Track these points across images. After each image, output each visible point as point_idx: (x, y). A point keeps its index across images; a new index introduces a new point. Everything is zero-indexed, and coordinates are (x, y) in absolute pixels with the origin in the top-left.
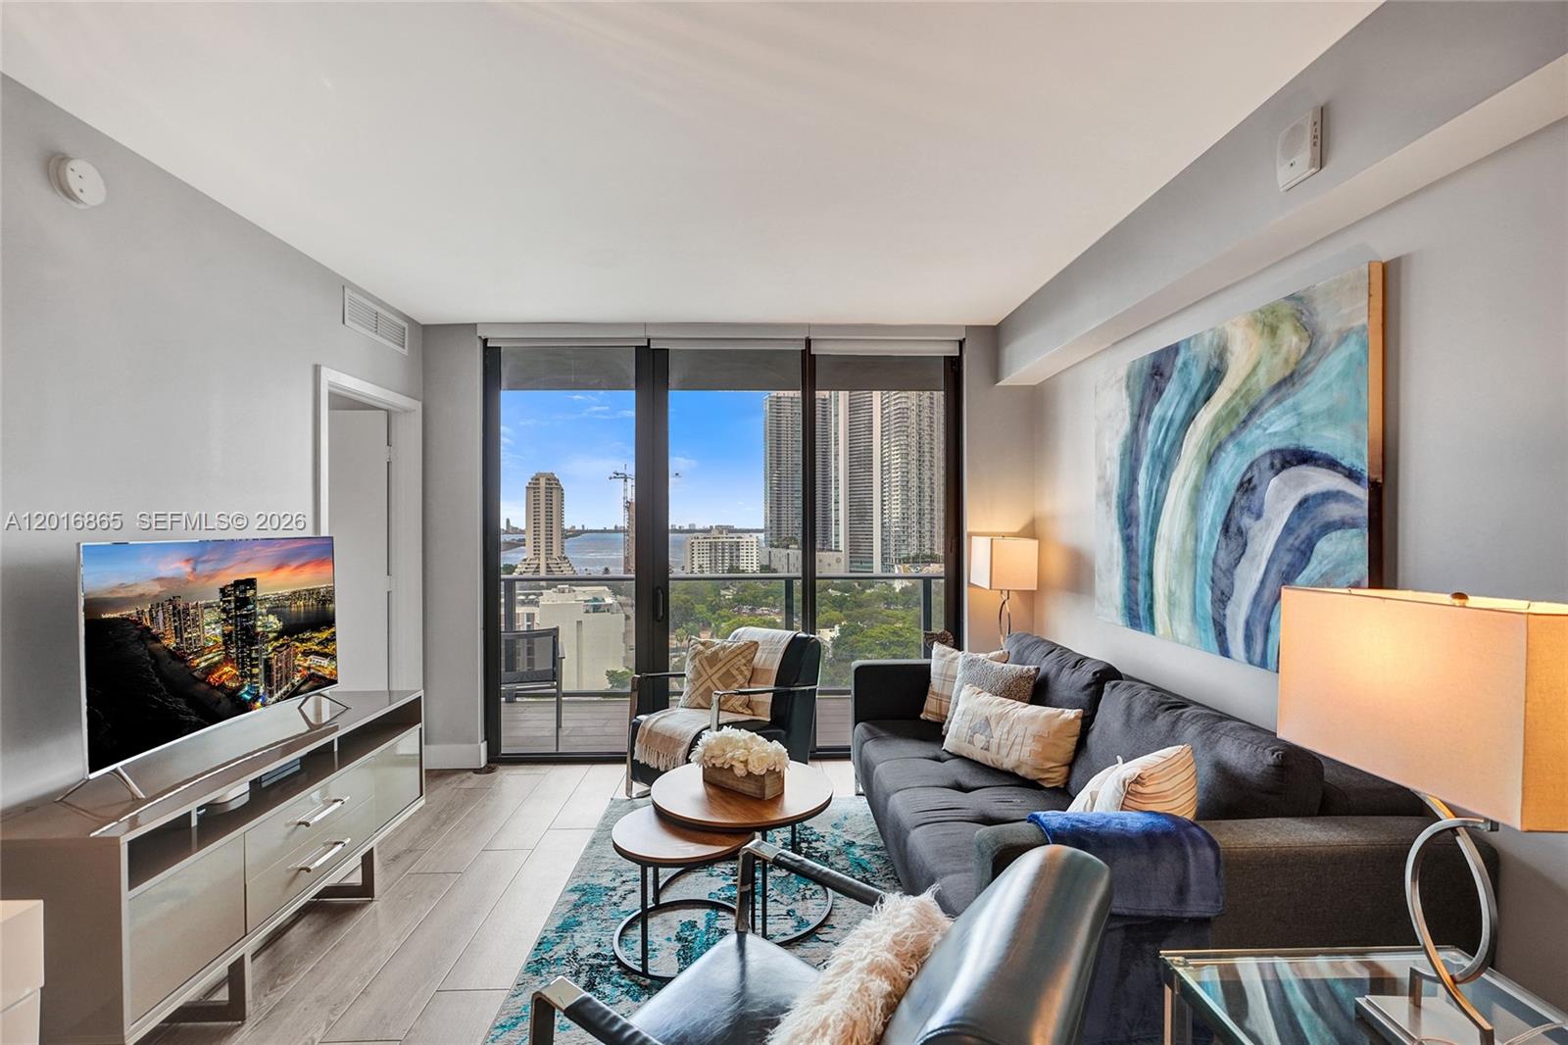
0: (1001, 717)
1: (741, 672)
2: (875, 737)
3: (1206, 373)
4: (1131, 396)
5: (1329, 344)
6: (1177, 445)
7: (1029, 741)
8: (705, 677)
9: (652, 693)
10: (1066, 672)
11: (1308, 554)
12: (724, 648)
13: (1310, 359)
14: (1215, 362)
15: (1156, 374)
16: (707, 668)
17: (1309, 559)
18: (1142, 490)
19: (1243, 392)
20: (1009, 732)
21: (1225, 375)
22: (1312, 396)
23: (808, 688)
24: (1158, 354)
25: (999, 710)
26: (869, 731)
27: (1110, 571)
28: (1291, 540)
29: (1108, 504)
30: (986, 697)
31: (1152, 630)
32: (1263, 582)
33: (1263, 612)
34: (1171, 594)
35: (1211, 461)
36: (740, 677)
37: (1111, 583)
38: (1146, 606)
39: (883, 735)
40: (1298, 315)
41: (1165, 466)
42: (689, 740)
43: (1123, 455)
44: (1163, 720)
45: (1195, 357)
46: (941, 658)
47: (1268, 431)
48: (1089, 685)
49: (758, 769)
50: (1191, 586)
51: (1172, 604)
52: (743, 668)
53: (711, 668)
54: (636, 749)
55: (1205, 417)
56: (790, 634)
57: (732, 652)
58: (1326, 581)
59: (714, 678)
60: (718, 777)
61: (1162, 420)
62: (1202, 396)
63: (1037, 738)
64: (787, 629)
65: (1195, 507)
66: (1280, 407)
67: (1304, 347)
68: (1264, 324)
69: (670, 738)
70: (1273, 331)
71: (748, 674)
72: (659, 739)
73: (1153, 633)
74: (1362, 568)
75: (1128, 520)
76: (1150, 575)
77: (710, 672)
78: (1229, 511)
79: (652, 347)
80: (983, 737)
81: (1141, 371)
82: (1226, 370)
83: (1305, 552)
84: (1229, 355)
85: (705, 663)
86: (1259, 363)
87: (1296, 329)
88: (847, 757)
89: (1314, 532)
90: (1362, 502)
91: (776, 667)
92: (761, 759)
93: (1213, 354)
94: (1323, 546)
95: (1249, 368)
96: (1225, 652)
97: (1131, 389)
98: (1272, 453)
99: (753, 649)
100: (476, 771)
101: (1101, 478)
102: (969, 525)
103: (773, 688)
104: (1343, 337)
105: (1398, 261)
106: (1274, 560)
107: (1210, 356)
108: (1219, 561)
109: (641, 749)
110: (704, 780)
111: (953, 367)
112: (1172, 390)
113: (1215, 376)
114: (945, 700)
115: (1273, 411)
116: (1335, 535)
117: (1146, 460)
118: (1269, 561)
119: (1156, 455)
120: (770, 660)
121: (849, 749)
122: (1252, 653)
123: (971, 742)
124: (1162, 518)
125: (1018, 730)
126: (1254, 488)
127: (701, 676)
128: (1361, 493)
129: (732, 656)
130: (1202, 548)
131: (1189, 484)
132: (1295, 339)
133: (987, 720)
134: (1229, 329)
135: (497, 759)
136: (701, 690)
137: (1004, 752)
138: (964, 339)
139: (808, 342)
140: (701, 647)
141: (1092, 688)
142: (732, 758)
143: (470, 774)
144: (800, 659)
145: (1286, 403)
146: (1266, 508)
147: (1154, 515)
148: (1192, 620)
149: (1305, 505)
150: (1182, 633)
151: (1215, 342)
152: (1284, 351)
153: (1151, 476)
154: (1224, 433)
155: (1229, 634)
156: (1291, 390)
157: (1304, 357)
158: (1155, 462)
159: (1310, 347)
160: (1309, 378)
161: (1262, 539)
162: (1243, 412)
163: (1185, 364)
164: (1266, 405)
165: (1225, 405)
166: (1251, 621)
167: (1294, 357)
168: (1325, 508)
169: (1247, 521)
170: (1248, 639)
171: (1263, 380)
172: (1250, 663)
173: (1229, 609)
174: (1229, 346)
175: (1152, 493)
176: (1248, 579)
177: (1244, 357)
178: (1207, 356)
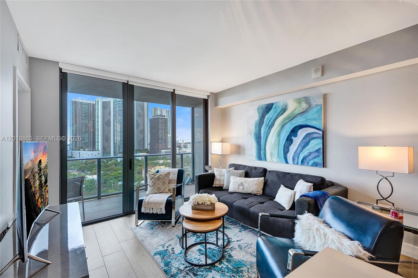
0: (246, 181)
3: (282, 109)
5: (313, 107)
6: (273, 122)
7: (254, 186)
8: (157, 184)
11: (309, 143)
12: (161, 175)
14: (284, 107)
15: (267, 108)
16: (157, 181)
17: (309, 144)
18: (262, 132)
19: (292, 114)
20: (249, 185)
21: (287, 110)
22: (310, 115)
24: (268, 104)
27: (251, 149)
28: (304, 141)
29: (251, 135)
31: (266, 160)
32: (297, 149)
33: (297, 154)
35: (283, 126)
37: (252, 152)
38: (264, 155)
39: (211, 191)
40: (306, 101)
42: (165, 202)
43: (256, 125)
45: (278, 106)
46: (217, 171)
47: (299, 121)
50: (277, 151)
51: (271, 154)
52: (167, 180)
53: (159, 181)
54: (142, 209)
55: (282, 117)
56: (178, 169)
57: (164, 176)
59: (160, 184)
60: (198, 207)
61: (269, 118)
62: (280, 114)
63: (256, 184)
65: (278, 135)
66: (301, 117)
67: (308, 107)
68: (297, 101)
69: (157, 203)
70: (300, 103)
72: (153, 204)
73: (266, 161)
74: (321, 145)
75: (257, 138)
76: (265, 149)
78: (288, 136)
80: (242, 187)
81: (262, 107)
82: (287, 109)
84: (288, 106)
86: (296, 108)
87: (305, 103)
89: (310, 139)
90: (321, 134)
91: (176, 178)
93: (284, 106)
94: (312, 142)
95: (293, 109)
96: (287, 162)
97: (259, 111)
98: (299, 125)
99: (169, 174)
101: (249, 129)
102: (210, 140)
104: (317, 106)
106: (300, 145)
107: (283, 106)
108: (286, 145)
109: (145, 209)
110: (192, 209)
111: (206, 101)
112: (271, 111)
113: (284, 110)
114: (221, 181)
115: (300, 118)
116: (315, 140)
117: (263, 126)
118: (299, 145)
120: (174, 177)
122: (294, 162)
123: (239, 188)
124: (268, 137)
125: (251, 183)
126: (295, 132)
128: (320, 132)
129: (164, 177)
130: (280, 143)
131: (277, 131)
132: (305, 105)
133: (241, 183)
134: (288, 101)
136: (156, 188)
137: (248, 189)
138: (209, 95)
141: (263, 173)
145: (303, 116)
146: (298, 135)
147: (266, 137)
148: (278, 157)
149: (308, 135)
150: (275, 160)
151: (284, 104)
152: (302, 107)
153: (265, 129)
154: (287, 121)
155: (288, 159)
156: (304, 114)
157: (308, 108)
158: (267, 126)
159: (309, 107)
160: (309, 112)
161: (297, 141)
162: (292, 117)
163: (276, 107)
164: (298, 116)
165: (287, 116)
166: (294, 156)
167: (305, 108)
168: (312, 135)
169: (293, 138)
170: (293, 160)
171: (297, 112)
172: (294, 164)
173: (288, 154)
174: (288, 104)
175: (265, 132)
176: (293, 148)
177: (292, 107)
178: (282, 106)
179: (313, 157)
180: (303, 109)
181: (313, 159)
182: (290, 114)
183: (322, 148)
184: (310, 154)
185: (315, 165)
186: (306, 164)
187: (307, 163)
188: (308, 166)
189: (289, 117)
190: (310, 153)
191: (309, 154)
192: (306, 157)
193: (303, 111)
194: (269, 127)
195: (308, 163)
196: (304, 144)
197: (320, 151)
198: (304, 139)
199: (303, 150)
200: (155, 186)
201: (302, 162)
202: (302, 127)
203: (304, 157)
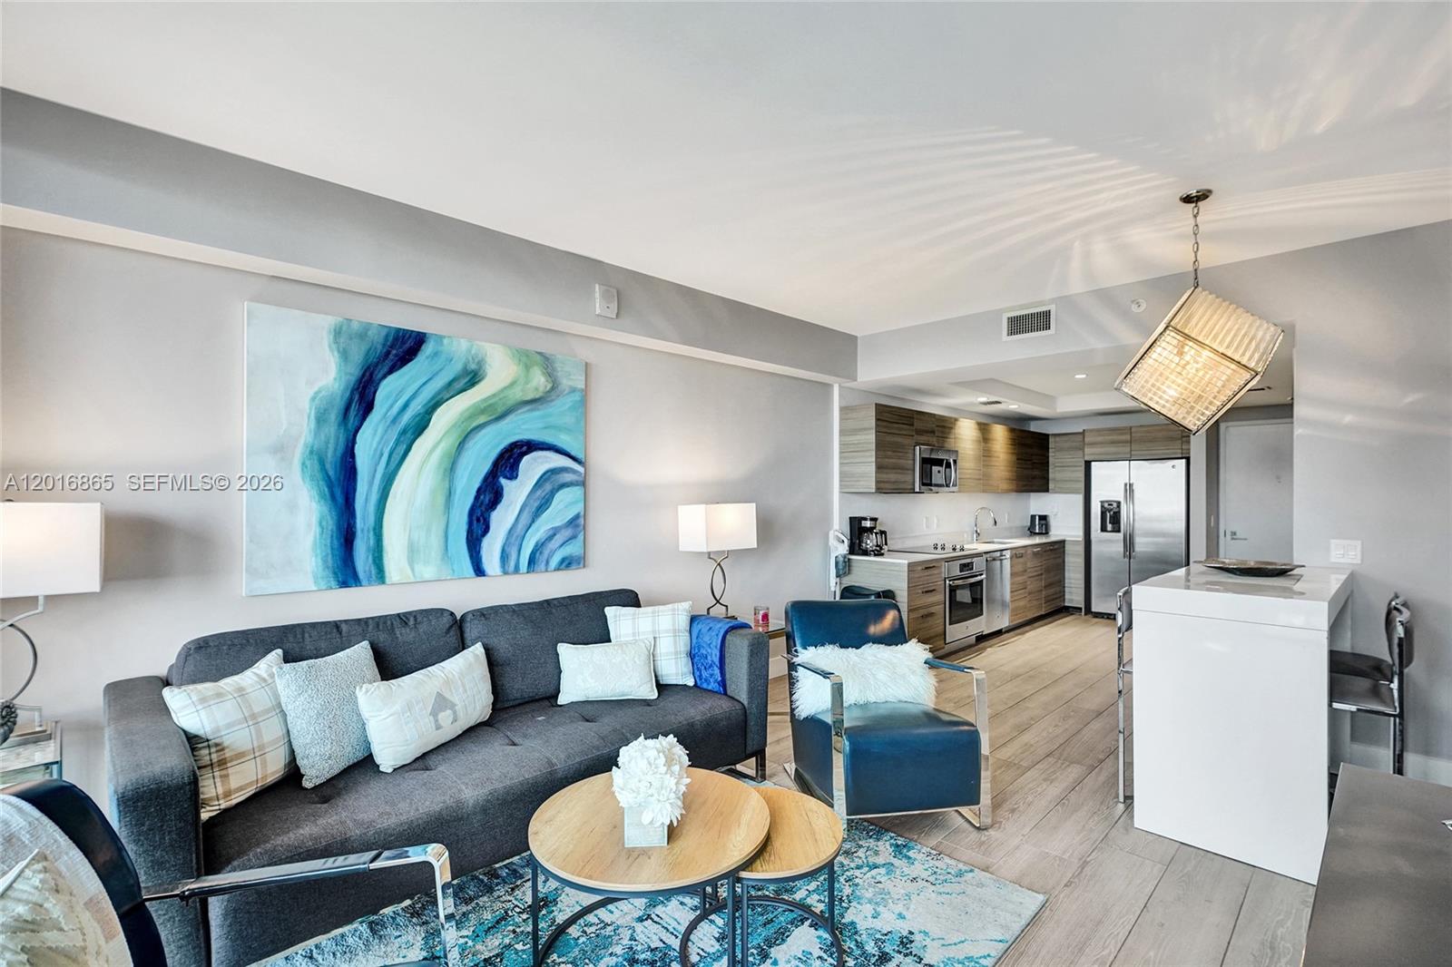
3: (462, 368)
4: (341, 352)
5: (562, 391)
14: (473, 367)
17: (551, 502)
18: (363, 449)
19: (501, 396)
21: (483, 379)
22: (556, 413)
27: (286, 536)
32: (517, 520)
33: (516, 540)
34: (412, 542)
35: (466, 437)
37: (290, 550)
38: (371, 559)
40: (545, 366)
41: (402, 432)
43: (324, 409)
47: (521, 427)
50: (441, 533)
55: (461, 403)
61: (401, 391)
62: (458, 385)
65: (447, 469)
66: (532, 414)
67: (549, 386)
68: (520, 359)
74: (581, 505)
76: (378, 530)
82: (485, 376)
84: (487, 367)
86: (515, 383)
87: (544, 373)
89: (554, 488)
90: (581, 473)
93: (470, 360)
106: (527, 505)
108: (476, 510)
112: (415, 369)
113: (472, 375)
115: (527, 415)
118: (523, 506)
124: (398, 477)
131: (440, 451)
132: (543, 380)
134: (486, 350)
145: (537, 413)
146: (519, 473)
147: (384, 475)
148: (443, 559)
149: (549, 473)
150: (428, 572)
151: (473, 352)
152: (534, 383)
153: (382, 438)
154: (482, 419)
155: (484, 560)
156: (540, 407)
157: (549, 392)
158: (388, 427)
159: (553, 388)
160: (553, 404)
161: (517, 492)
162: (500, 410)
163: (436, 354)
164: (520, 411)
165: (485, 400)
166: (506, 548)
167: (541, 389)
168: (561, 475)
169: (503, 481)
170: (504, 557)
171: (517, 394)
172: (505, 573)
173: (486, 542)
174: (488, 360)
175: (382, 455)
176: (502, 519)
177: (500, 374)
178: (464, 359)
179: (561, 542)
180: (537, 389)
181: (562, 549)
182: (494, 395)
183: (582, 513)
184: (555, 535)
185: (564, 564)
186: (543, 567)
187: (543, 564)
188: (547, 571)
189: (490, 405)
190: (554, 533)
191: (551, 533)
192: (542, 544)
193: (537, 396)
194: (404, 432)
195: (547, 563)
196: (536, 504)
197: (578, 521)
198: (538, 484)
199: (533, 521)
201: (532, 561)
202: (530, 446)
203: (536, 546)
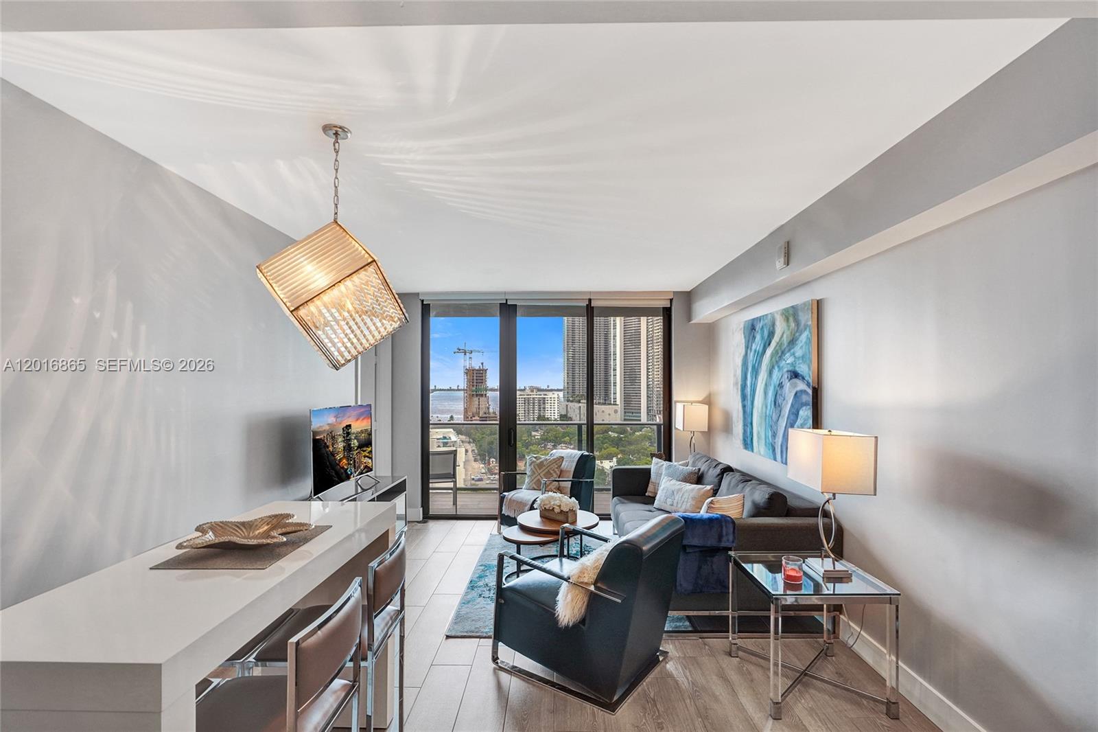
0: (679, 490)
1: (555, 472)
2: (623, 503)
3: (768, 332)
4: (745, 337)
5: (802, 330)
6: (760, 363)
7: (690, 500)
8: (537, 474)
9: (509, 483)
10: (711, 469)
12: (546, 460)
13: (797, 334)
14: (771, 328)
15: (752, 330)
16: (538, 469)
17: (798, 417)
18: (749, 383)
19: (780, 344)
20: (682, 497)
21: (775, 334)
22: (798, 348)
23: (589, 480)
24: (753, 320)
25: (679, 487)
26: (619, 500)
27: (738, 422)
28: (793, 410)
29: (737, 389)
30: (674, 482)
31: (751, 449)
32: (785, 427)
33: (785, 441)
34: (758, 433)
35: (770, 373)
36: (554, 474)
37: (738, 428)
38: (750, 439)
39: (626, 501)
40: (794, 315)
41: (756, 372)
42: (530, 503)
43: (742, 366)
44: (741, 486)
45: (765, 324)
46: (657, 465)
47: (787, 362)
48: (719, 475)
49: (565, 509)
50: (765, 431)
51: (759, 438)
52: (556, 470)
53: (540, 469)
54: (503, 508)
55: (769, 352)
56: (580, 453)
57: (550, 462)
58: (802, 426)
59: (542, 474)
60: (547, 514)
61: (755, 351)
62: (767, 344)
63: (694, 498)
64: (579, 450)
65: (766, 393)
66: (790, 353)
67: (796, 329)
68: (785, 316)
69: (521, 502)
70: (788, 320)
71: (559, 473)
72: (515, 503)
73: (753, 451)
74: (810, 422)
75: (744, 397)
76: (752, 424)
77: (539, 472)
78: (776, 396)
79: (509, 303)
81: (747, 327)
82: (775, 332)
83: (797, 415)
84: (776, 327)
85: (536, 467)
86: (784, 332)
87: (794, 320)
88: (610, 519)
89: (799, 406)
90: (810, 395)
91: (573, 469)
92: (567, 505)
93: (771, 324)
94: (801, 412)
95: (781, 334)
96: (775, 459)
97: (745, 334)
98: (788, 371)
99: (561, 460)
100: (418, 522)
101: (735, 376)
102: (675, 397)
103: (571, 479)
104: (805, 328)
105: (821, 300)
108: (773, 419)
109: (506, 509)
110: (541, 516)
111: (667, 313)
112: (758, 337)
113: (772, 334)
114: (657, 486)
115: (788, 354)
116: (804, 408)
117: (750, 369)
118: (787, 419)
119: (753, 367)
120: (570, 466)
121: (610, 515)
122: (782, 459)
124: (755, 397)
125: (686, 495)
126: (783, 387)
127: (535, 473)
128: (810, 391)
129: (550, 464)
130: (768, 412)
131: (764, 383)
132: (793, 325)
133: (673, 492)
134: (775, 315)
135: (427, 517)
136: (535, 480)
137: (679, 506)
138: (672, 299)
139: (590, 300)
140: (534, 459)
142: (554, 505)
143: (416, 523)
144: (585, 467)
146: (786, 395)
148: (765, 445)
149: (797, 395)
150: (762, 451)
151: (772, 319)
152: (791, 329)
153: (752, 377)
154: (775, 360)
155: (776, 450)
156: (793, 346)
158: (753, 371)
160: (797, 342)
161: (786, 408)
162: (779, 354)
163: (763, 327)
164: (786, 351)
165: (775, 348)
166: (782, 444)
168: (802, 397)
169: (781, 401)
170: (782, 452)
171: (785, 340)
173: (776, 440)
174: (776, 323)
175: (752, 385)
176: (781, 426)
177: (780, 329)
180: (791, 334)
182: (778, 344)
189: (777, 351)
193: (791, 339)
196: (792, 417)
198: (792, 404)
200: (534, 476)
202: (790, 376)
